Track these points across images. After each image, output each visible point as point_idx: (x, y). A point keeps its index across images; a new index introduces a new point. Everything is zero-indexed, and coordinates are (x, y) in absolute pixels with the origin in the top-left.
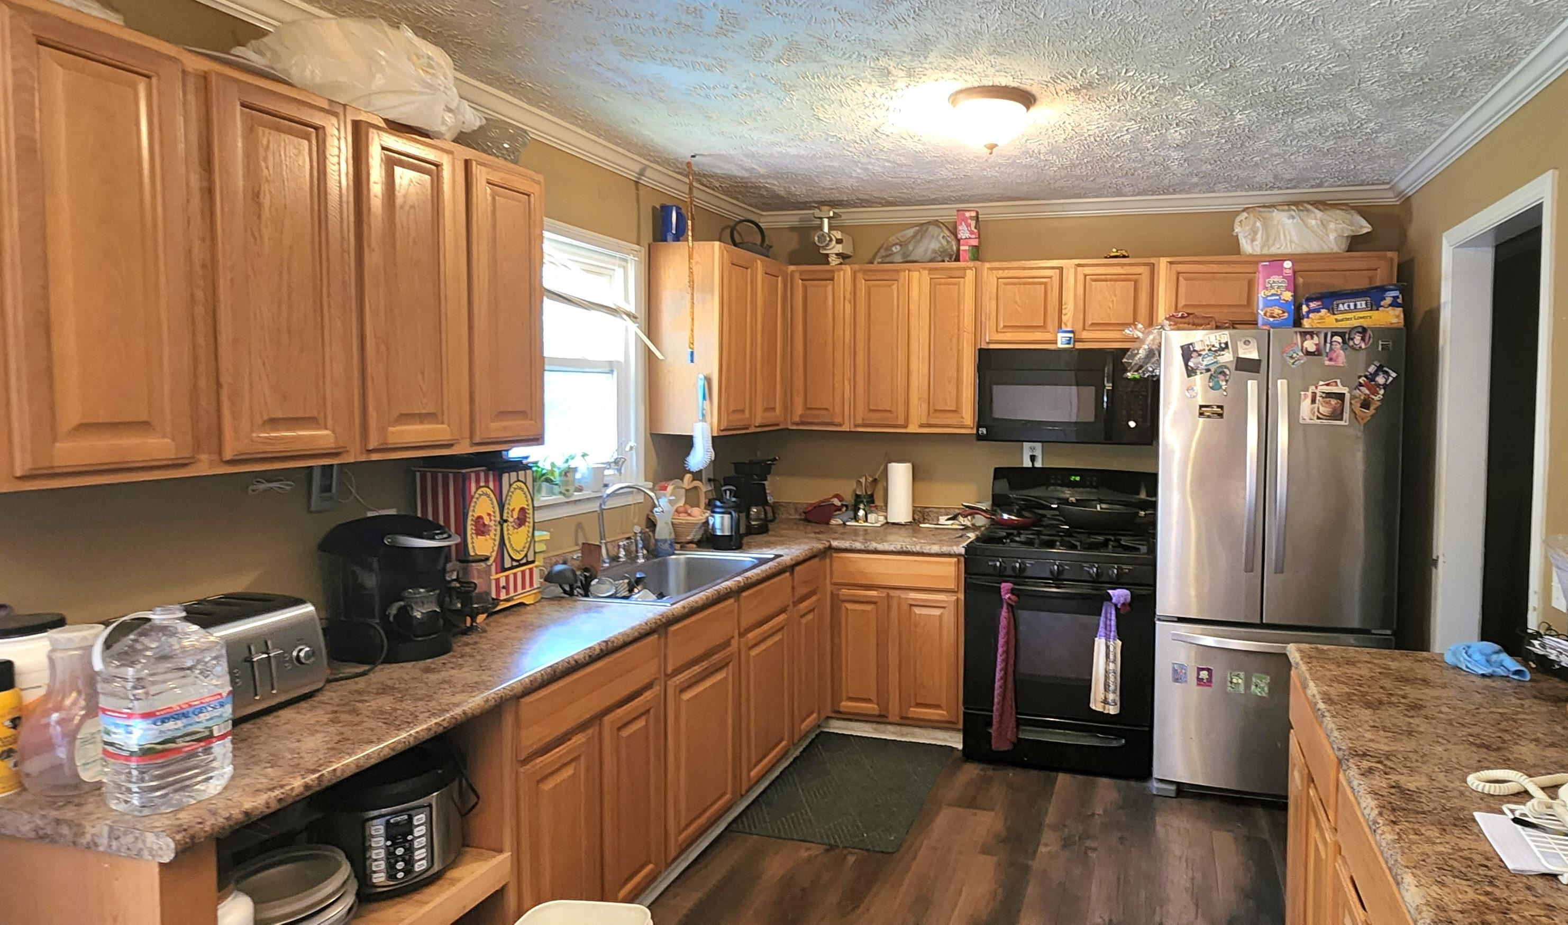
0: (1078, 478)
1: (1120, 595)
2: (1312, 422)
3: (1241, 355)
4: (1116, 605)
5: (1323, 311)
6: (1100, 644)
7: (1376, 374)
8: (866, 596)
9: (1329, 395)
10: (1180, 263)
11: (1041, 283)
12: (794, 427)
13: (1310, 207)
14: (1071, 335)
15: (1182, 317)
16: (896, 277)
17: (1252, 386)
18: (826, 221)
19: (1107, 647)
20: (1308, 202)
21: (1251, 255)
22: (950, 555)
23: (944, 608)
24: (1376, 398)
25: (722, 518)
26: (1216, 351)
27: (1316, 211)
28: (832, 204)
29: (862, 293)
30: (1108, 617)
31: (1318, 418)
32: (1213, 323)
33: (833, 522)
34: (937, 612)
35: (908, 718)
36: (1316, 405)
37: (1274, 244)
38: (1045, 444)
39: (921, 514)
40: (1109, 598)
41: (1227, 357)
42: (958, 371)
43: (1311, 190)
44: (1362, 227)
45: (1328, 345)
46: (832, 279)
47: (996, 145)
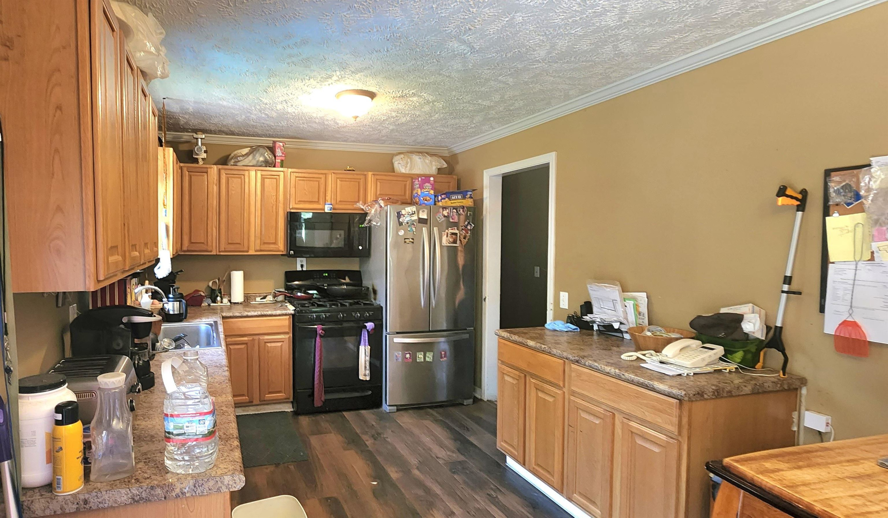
0: (327, 275)
1: (370, 325)
2: (446, 245)
3: (420, 217)
4: (368, 331)
5: (447, 199)
6: (362, 348)
7: (467, 225)
8: (242, 340)
9: (453, 234)
10: (378, 175)
11: (317, 181)
12: (183, 253)
13: (426, 155)
14: (331, 206)
15: (388, 199)
16: (243, 173)
17: (425, 230)
18: (200, 140)
19: (365, 350)
20: (425, 152)
21: (403, 173)
22: (286, 315)
23: (283, 341)
24: (468, 235)
25: (173, 304)
26: (410, 215)
27: (429, 157)
28: (204, 131)
29: (223, 181)
30: (365, 336)
31: (449, 243)
32: (400, 202)
33: (203, 305)
34: (279, 344)
35: (265, 401)
36: (448, 238)
37: (413, 169)
38: (308, 259)
39: (247, 298)
40: (366, 327)
41: (415, 217)
42: (276, 222)
43: (422, 147)
44: (444, 165)
45: (452, 213)
46: (207, 173)
47: (357, 117)
